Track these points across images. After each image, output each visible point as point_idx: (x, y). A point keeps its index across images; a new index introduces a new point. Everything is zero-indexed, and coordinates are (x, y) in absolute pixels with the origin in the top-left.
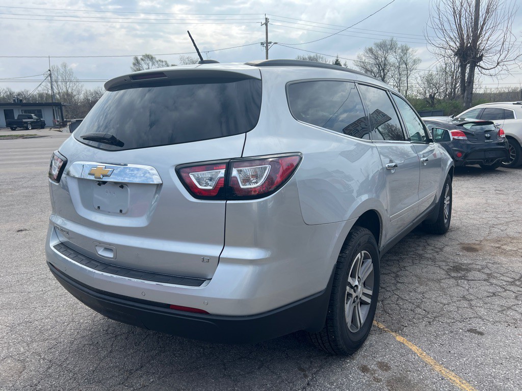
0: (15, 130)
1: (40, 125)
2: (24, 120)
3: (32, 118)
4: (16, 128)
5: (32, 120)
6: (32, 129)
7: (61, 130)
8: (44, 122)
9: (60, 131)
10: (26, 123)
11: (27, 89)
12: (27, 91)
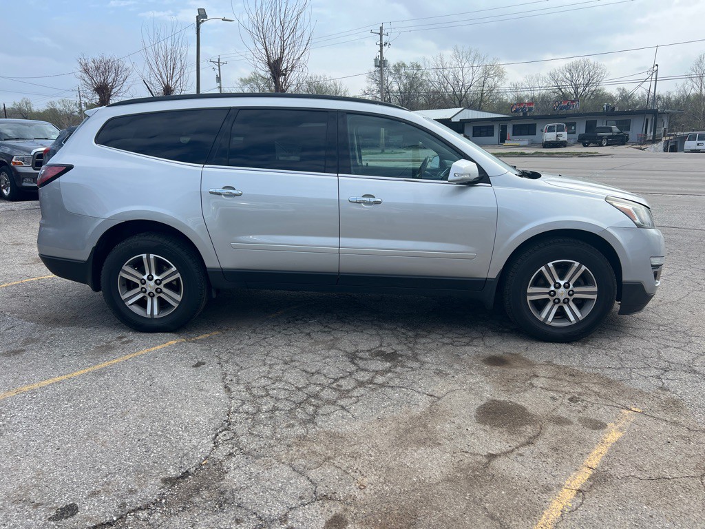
0: (587, 146)
1: (620, 140)
2: (599, 134)
3: (611, 131)
4: (589, 144)
5: (611, 134)
6: (607, 145)
7: (643, 147)
8: (627, 137)
9: (641, 149)
10: (601, 137)
11: (670, 90)
12: (670, 94)
